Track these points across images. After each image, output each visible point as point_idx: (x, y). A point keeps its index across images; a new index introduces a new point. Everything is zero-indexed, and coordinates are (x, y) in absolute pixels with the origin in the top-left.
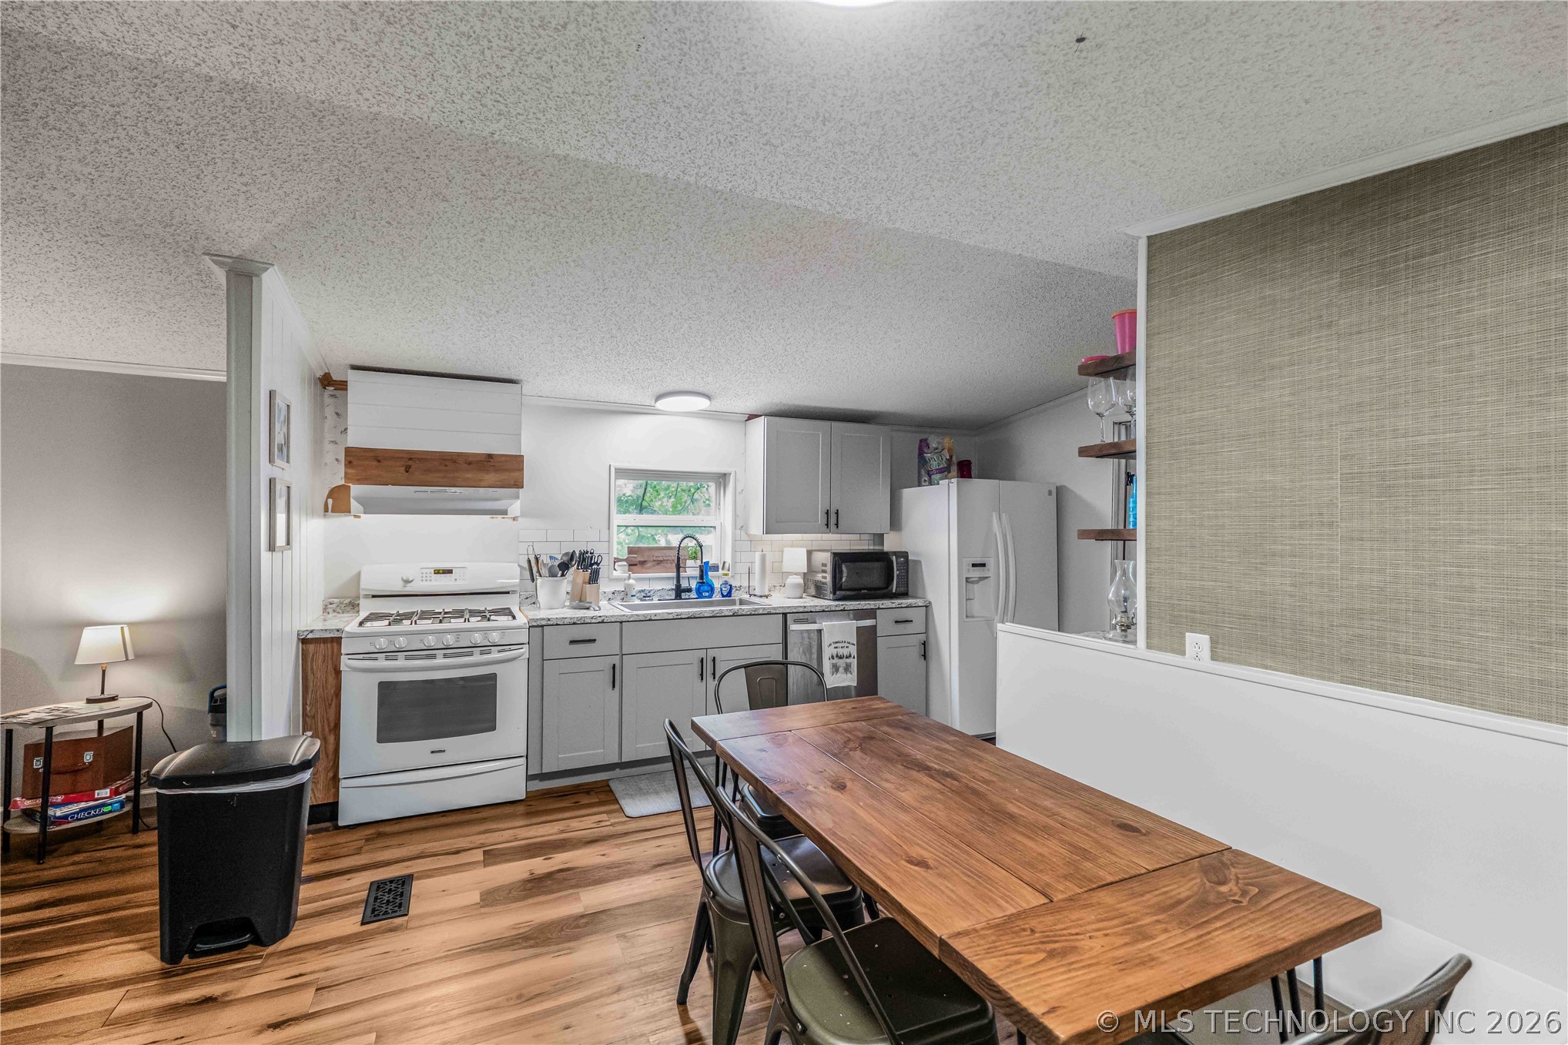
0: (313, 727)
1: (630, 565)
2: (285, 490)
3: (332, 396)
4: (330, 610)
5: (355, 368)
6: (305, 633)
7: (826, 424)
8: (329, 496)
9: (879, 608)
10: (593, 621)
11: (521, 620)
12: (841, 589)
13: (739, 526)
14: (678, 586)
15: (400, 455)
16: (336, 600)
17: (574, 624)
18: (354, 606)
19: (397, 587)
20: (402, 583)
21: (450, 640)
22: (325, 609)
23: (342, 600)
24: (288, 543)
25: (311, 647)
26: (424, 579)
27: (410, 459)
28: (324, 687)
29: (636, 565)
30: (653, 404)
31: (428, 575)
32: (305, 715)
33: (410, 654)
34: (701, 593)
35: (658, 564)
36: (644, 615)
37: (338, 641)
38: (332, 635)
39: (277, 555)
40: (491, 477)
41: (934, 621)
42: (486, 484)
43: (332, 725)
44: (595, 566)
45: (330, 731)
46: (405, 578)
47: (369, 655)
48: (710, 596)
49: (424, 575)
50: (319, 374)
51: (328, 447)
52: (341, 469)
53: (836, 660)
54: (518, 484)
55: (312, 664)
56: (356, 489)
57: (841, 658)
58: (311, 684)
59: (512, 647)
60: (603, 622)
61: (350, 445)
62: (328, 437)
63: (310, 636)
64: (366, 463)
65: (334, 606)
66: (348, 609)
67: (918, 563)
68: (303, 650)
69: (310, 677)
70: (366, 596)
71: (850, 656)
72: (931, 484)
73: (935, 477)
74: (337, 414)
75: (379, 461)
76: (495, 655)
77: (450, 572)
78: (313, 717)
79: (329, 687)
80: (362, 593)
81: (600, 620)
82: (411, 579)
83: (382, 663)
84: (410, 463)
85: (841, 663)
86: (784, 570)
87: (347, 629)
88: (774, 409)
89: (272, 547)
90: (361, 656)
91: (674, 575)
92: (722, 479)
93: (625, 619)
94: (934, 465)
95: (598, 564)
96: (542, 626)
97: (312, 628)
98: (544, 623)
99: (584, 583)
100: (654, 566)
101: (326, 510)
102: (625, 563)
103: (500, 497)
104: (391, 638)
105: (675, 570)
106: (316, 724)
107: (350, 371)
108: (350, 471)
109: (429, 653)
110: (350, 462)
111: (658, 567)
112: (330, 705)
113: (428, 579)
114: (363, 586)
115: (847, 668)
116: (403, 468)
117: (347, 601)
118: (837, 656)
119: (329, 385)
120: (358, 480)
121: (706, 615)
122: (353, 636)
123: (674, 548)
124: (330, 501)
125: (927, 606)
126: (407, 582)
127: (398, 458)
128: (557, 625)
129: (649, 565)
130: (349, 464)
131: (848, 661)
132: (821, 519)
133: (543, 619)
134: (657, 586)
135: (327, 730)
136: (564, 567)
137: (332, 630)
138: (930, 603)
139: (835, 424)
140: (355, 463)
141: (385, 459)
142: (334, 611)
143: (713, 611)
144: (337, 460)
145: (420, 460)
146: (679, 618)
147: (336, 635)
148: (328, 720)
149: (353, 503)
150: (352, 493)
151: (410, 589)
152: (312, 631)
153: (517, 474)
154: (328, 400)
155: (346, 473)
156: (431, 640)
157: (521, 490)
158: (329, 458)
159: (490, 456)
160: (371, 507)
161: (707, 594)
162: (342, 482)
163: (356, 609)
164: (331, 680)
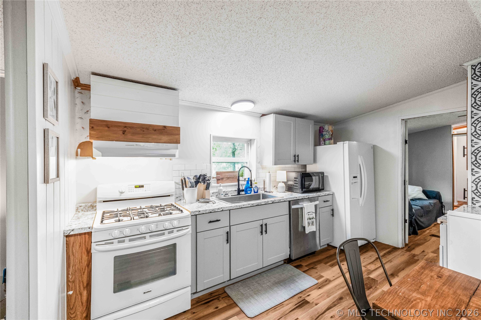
0: (74, 288)
1: (218, 180)
2: (55, 140)
3: (80, 92)
4: (80, 210)
5: (94, 74)
6: (69, 232)
7: (293, 118)
8: (78, 148)
9: (319, 196)
10: (219, 210)
11: (186, 213)
12: (304, 188)
13: (258, 162)
14: (239, 189)
15: (120, 125)
16: (83, 205)
17: (211, 212)
18: (93, 207)
19: (117, 196)
20: (119, 194)
21: (153, 227)
22: (77, 210)
23: (86, 204)
24: (58, 176)
25: (72, 239)
26: (130, 191)
27: (125, 127)
28: (80, 262)
29: (219, 180)
30: (229, 107)
31: (132, 189)
32: (68, 281)
33: (132, 238)
34: (247, 192)
35: (228, 179)
36: (239, 206)
37: (90, 234)
38: (86, 231)
39: (50, 185)
40: (165, 138)
41: (336, 201)
42: (163, 141)
43: (85, 285)
44: (208, 182)
45: (84, 288)
46: (121, 191)
47: (109, 242)
48: (251, 193)
49: (130, 189)
50: (73, 77)
51: (78, 121)
52: (87, 132)
53: (309, 220)
54: (178, 142)
55: (72, 249)
56: (96, 143)
57: (310, 219)
58: (72, 261)
59: (184, 228)
60: (222, 211)
61: (92, 118)
62: (78, 115)
63: (72, 233)
64: (101, 128)
65: (82, 208)
66: (90, 209)
67: (327, 176)
68: (66, 241)
69: (72, 258)
70: (100, 202)
71: (313, 218)
72: (325, 144)
73: (327, 142)
74: (83, 102)
75: (109, 127)
76: (175, 234)
77: (142, 186)
78: (74, 282)
79: (83, 262)
80: (98, 200)
81: (221, 210)
82: (123, 191)
83: (116, 245)
84: (125, 129)
85: (310, 221)
86: (277, 180)
87: (95, 226)
88: (275, 110)
89: (46, 180)
90: (103, 243)
91: (237, 183)
92: (250, 142)
93: (232, 208)
94: (327, 137)
95: (209, 180)
96: (196, 215)
97: (73, 228)
98: (197, 213)
99: (204, 190)
100: (226, 180)
101: (77, 155)
102: (215, 179)
103: (170, 148)
104: (121, 229)
105: (237, 181)
106: (75, 286)
107: (92, 76)
108: (92, 132)
109: (142, 236)
110: (92, 127)
111: (228, 180)
112: (84, 273)
113: (132, 190)
114: (98, 196)
115: (313, 224)
116: (122, 132)
117: (90, 204)
118: (309, 218)
119: (78, 86)
120: (97, 138)
121: (263, 204)
122: (99, 230)
123: (237, 172)
124: (79, 150)
125: (333, 194)
126: (122, 193)
127: (120, 126)
128: (203, 214)
129: (225, 179)
130: (92, 128)
131: (313, 220)
132: (292, 159)
133: (197, 211)
134: (229, 189)
135: (82, 288)
136: (197, 182)
137: (86, 228)
138: (334, 193)
139: (296, 118)
140: (95, 128)
141: (112, 126)
142: (82, 210)
143: (265, 202)
144: (83, 128)
145: (130, 127)
146: (253, 206)
147: (88, 230)
148: (83, 282)
149: (94, 150)
150: (94, 145)
151: (123, 197)
152: (73, 230)
153: (177, 137)
154: (77, 95)
155: (90, 134)
156: (143, 229)
157: (179, 145)
158: (78, 127)
159: (165, 127)
160: (105, 153)
161: (250, 192)
162: (88, 139)
163: (95, 208)
164: (85, 257)
